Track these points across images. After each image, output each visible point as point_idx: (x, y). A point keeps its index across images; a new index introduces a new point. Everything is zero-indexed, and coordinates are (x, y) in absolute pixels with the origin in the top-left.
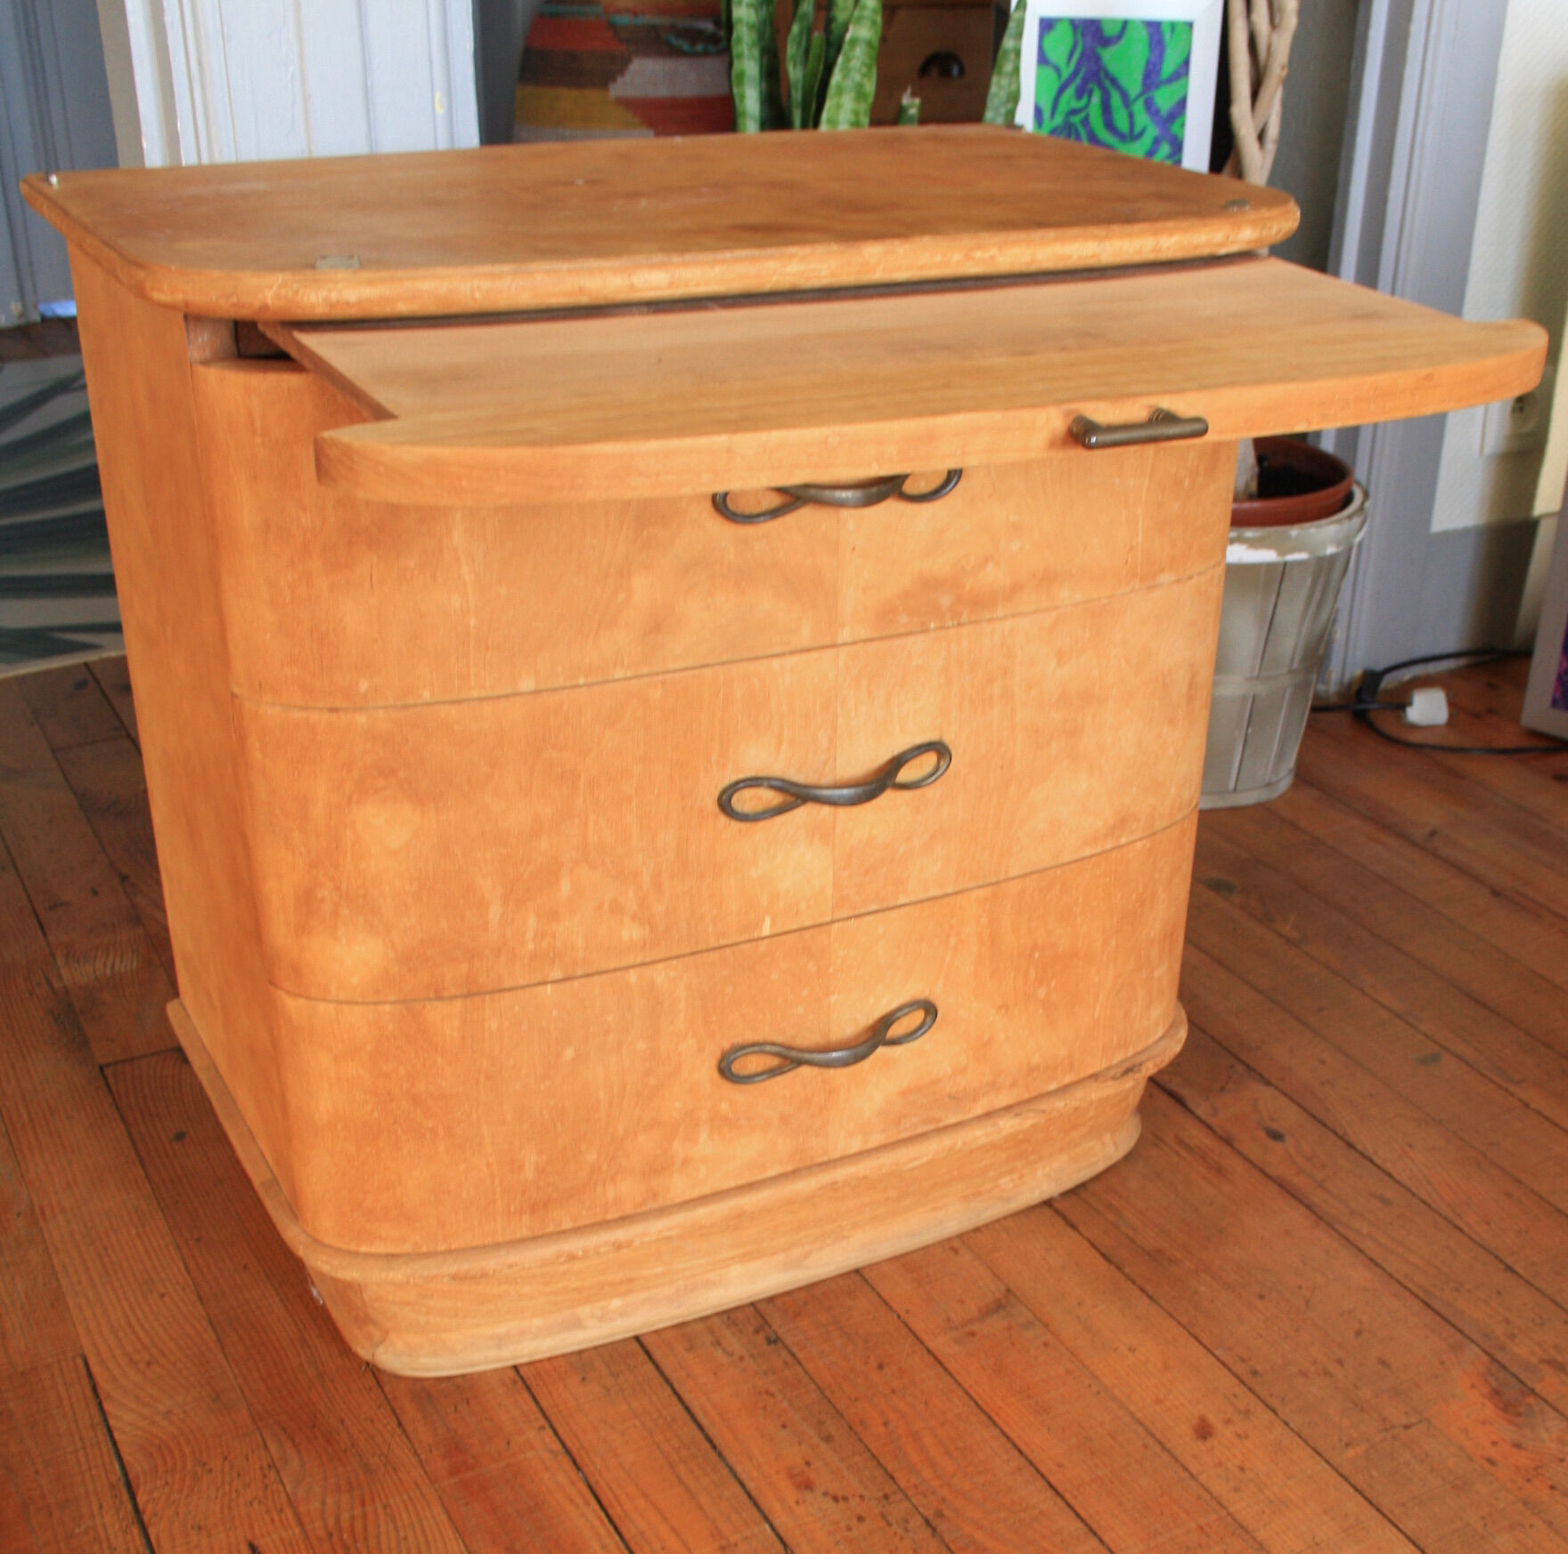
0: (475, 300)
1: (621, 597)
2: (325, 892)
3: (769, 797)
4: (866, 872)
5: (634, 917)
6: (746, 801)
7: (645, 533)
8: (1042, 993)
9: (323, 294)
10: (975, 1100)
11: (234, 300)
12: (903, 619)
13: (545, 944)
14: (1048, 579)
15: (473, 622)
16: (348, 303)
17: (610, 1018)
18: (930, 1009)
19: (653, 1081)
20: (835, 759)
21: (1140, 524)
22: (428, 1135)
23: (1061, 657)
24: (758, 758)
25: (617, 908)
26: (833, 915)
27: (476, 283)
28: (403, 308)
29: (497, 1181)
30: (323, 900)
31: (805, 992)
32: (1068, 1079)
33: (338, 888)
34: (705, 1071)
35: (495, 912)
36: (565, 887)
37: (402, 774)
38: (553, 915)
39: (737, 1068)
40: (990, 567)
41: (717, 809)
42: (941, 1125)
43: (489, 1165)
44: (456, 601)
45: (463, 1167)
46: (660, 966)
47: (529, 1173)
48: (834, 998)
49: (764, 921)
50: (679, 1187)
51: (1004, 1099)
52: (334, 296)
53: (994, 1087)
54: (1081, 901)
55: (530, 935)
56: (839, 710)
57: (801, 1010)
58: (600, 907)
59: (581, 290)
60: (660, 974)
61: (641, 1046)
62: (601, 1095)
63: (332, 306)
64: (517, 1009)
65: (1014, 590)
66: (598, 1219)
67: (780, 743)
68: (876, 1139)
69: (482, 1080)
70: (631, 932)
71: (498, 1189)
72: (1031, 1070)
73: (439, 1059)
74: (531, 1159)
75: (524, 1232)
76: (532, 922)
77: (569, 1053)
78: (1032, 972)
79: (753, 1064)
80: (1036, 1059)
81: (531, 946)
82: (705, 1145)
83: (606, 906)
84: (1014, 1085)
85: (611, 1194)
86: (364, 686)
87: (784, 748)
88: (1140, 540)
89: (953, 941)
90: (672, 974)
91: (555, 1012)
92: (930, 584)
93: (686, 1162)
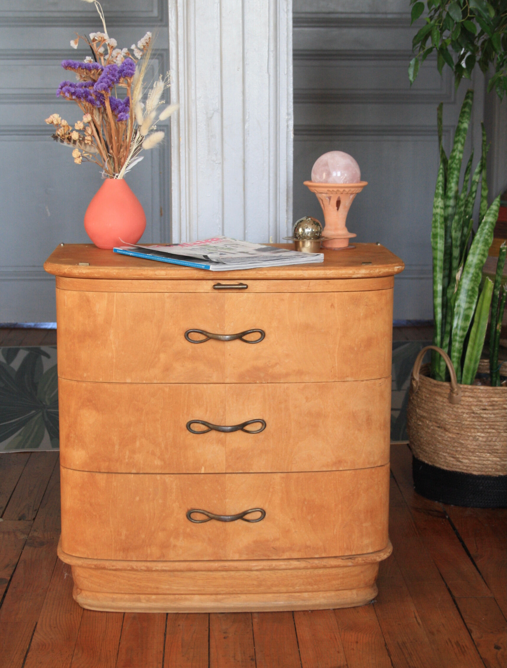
0: (114, 275)
1: (156, 359)
2: (72, 435)
3: (204, 428)
4: (238, 459)
5: (159, 457)
6: (196, 427)
7: (164, 342)
8: (309, 518)
9: (78, 271)
10: (284, 552)
11: (59, 271)
12: (248, 378)
13: (131, 461)
14: (300, 373)
15: (114, 361)
16: (83, 273)
17: (151, 490)
18: (264, 513)
19: (164, 515)
20: (225, 419)
21: (336, 359)
22: (94, 517)
23: (307, 399)
24: (199, 414)
25: (153, 454)
26: (226, 470)
27: (114, 271)
28: (96, 275)
29: (113, 537)
30: (71, 437)
31: (217, 496)
32: (323, 555)
33: (75, 434)
34: (182, 516)
35: (117, 447)
36: (138, 444)
37: (93, 402)
38: (133, 452)
39: (192, 515)
40: (278, 366)
41: (186, 428)
42: (270, 558)
43: (111, 532)
44: (110, 355)
45: (103, 530)
46: (167, 475)
47: (123, 537)
48: (227, 500)
49: (202, 468)
50: (172, 555)
51: (296, 555)
52: (80, 271)
53: (291, 549)
54: (324, 487)
55: (127, 457)
56: (226, 404)
57: (215, 502)
58: (148, 452)
59: (142, 274)
60: (167, 478)
61: (161, 501)
62: (147, 515)
63: (80, 274)
64: (122, 480)
65: (287, 375)
66: (145, 560)
67: (207, 411)
68: (244, 557)
69: (111, 501)
70: (158, 462)
71: (113, 540)
72: (307, 547)
73: (99, 492)
74: (124, 532)
75: (120, 558)
76: (127, 453)
77: (137, 499)
78: (304, 508)
79: (199, 517)
80: (308, 543)
81: (127, 460)
82: (181, 542)
83: (150, 452)
84: (299, 551)
85: (149, 552)
86: (85, 375)
87: (208, 412)
88: (337, 365)
89: (271, 490)
90: (171, 479)
91: (134, 484)
92: (257, 369)
93: (175, 546)
